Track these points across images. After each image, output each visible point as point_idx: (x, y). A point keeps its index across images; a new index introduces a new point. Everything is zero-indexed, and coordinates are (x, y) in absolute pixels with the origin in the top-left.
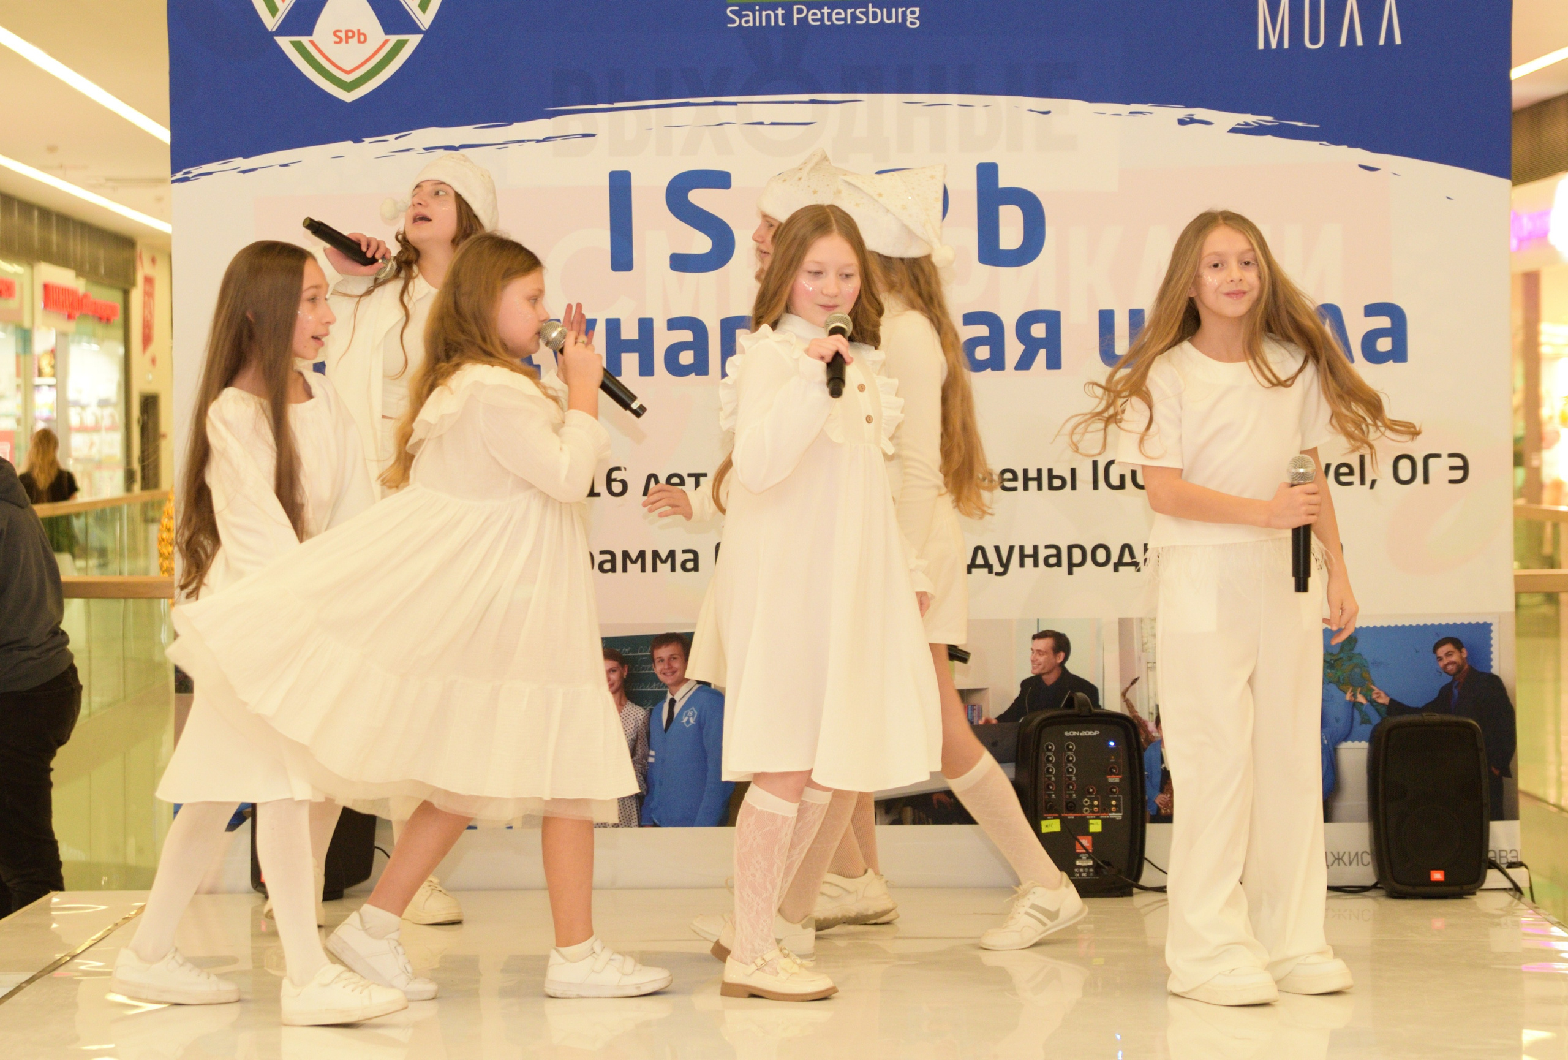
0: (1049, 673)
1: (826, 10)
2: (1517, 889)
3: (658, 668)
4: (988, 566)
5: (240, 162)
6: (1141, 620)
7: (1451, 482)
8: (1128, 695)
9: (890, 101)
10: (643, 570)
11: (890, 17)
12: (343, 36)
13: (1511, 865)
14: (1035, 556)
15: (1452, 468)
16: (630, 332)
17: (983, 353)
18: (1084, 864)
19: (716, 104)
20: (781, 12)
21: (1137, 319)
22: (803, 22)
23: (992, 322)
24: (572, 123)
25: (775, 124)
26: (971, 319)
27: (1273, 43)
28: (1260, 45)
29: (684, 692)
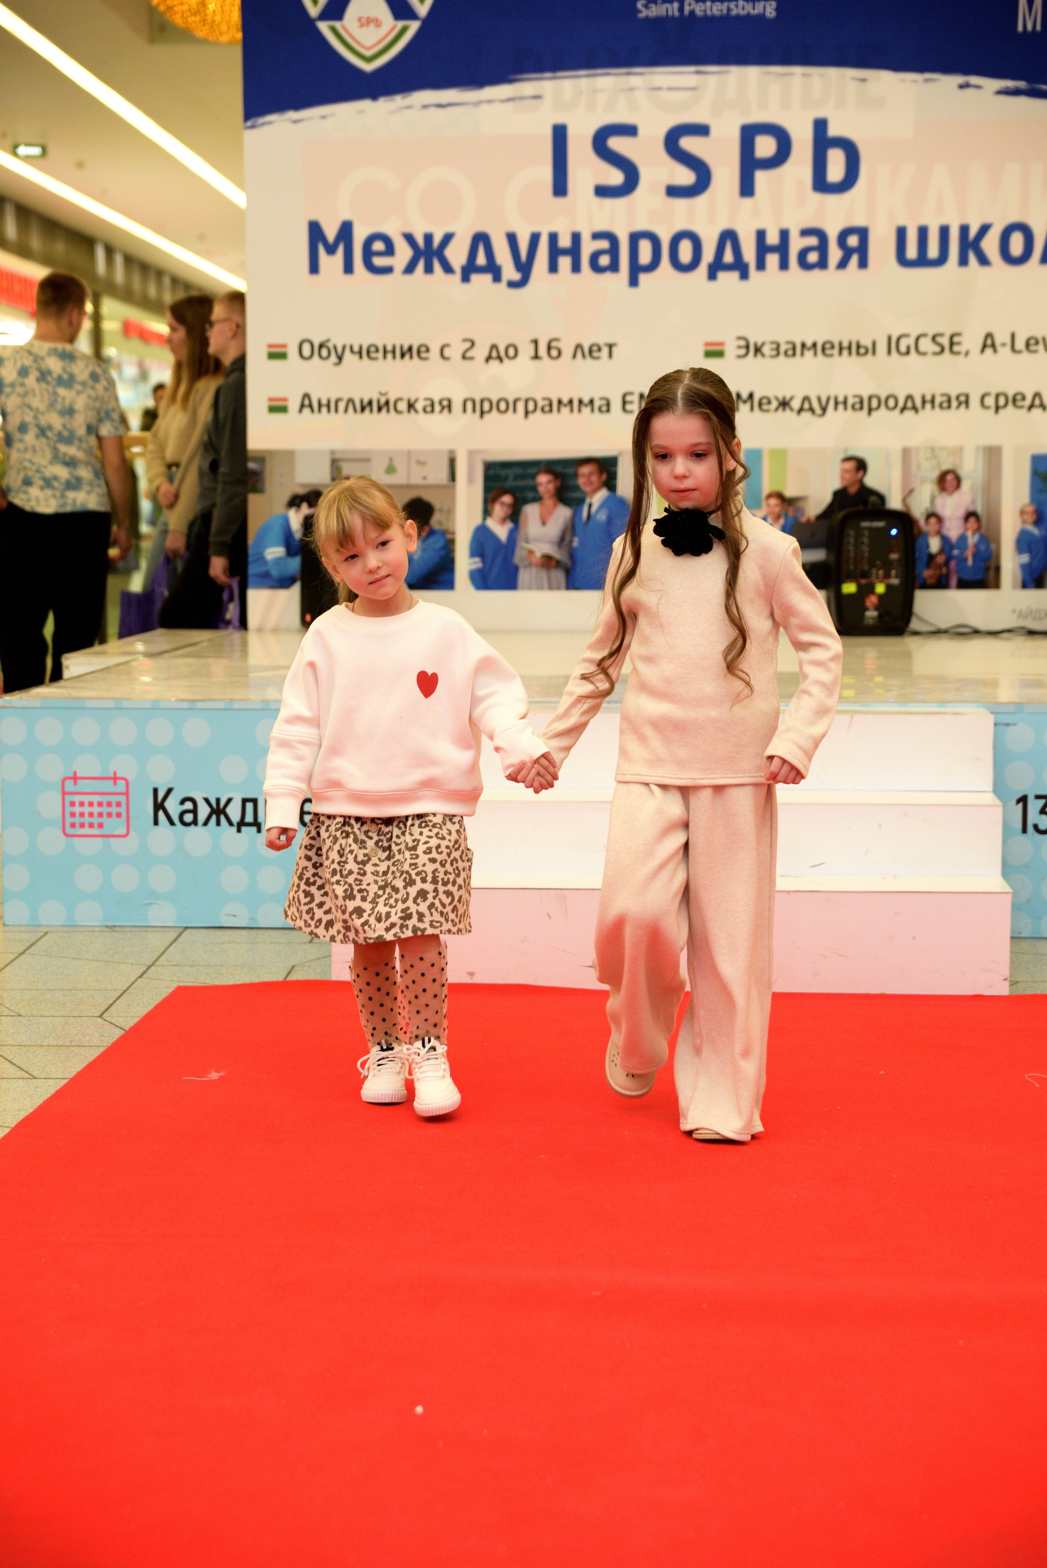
0: (853, 484)
1: (708, 4)
3: (581, 481)
4: (812, 410)
5: (292, 115)
6: (917, 449)
8: (909, 501)
9: (752, 73)
10: (572, 410)
11: (754, 9)
12: (367, 22)
14: (845, 403)
16: (565, 242)
17: (813, 257)
18: (871, 614)
19: (629, 74)
20: (676, 5)
21: (923, 232)
22: (692, 12)
23: (821, 235)
24: (526, 87)
25: (670, 89)
26: (805, 233)
27: (1029, 27)
28: (1020, 28)
29: (599, 498)
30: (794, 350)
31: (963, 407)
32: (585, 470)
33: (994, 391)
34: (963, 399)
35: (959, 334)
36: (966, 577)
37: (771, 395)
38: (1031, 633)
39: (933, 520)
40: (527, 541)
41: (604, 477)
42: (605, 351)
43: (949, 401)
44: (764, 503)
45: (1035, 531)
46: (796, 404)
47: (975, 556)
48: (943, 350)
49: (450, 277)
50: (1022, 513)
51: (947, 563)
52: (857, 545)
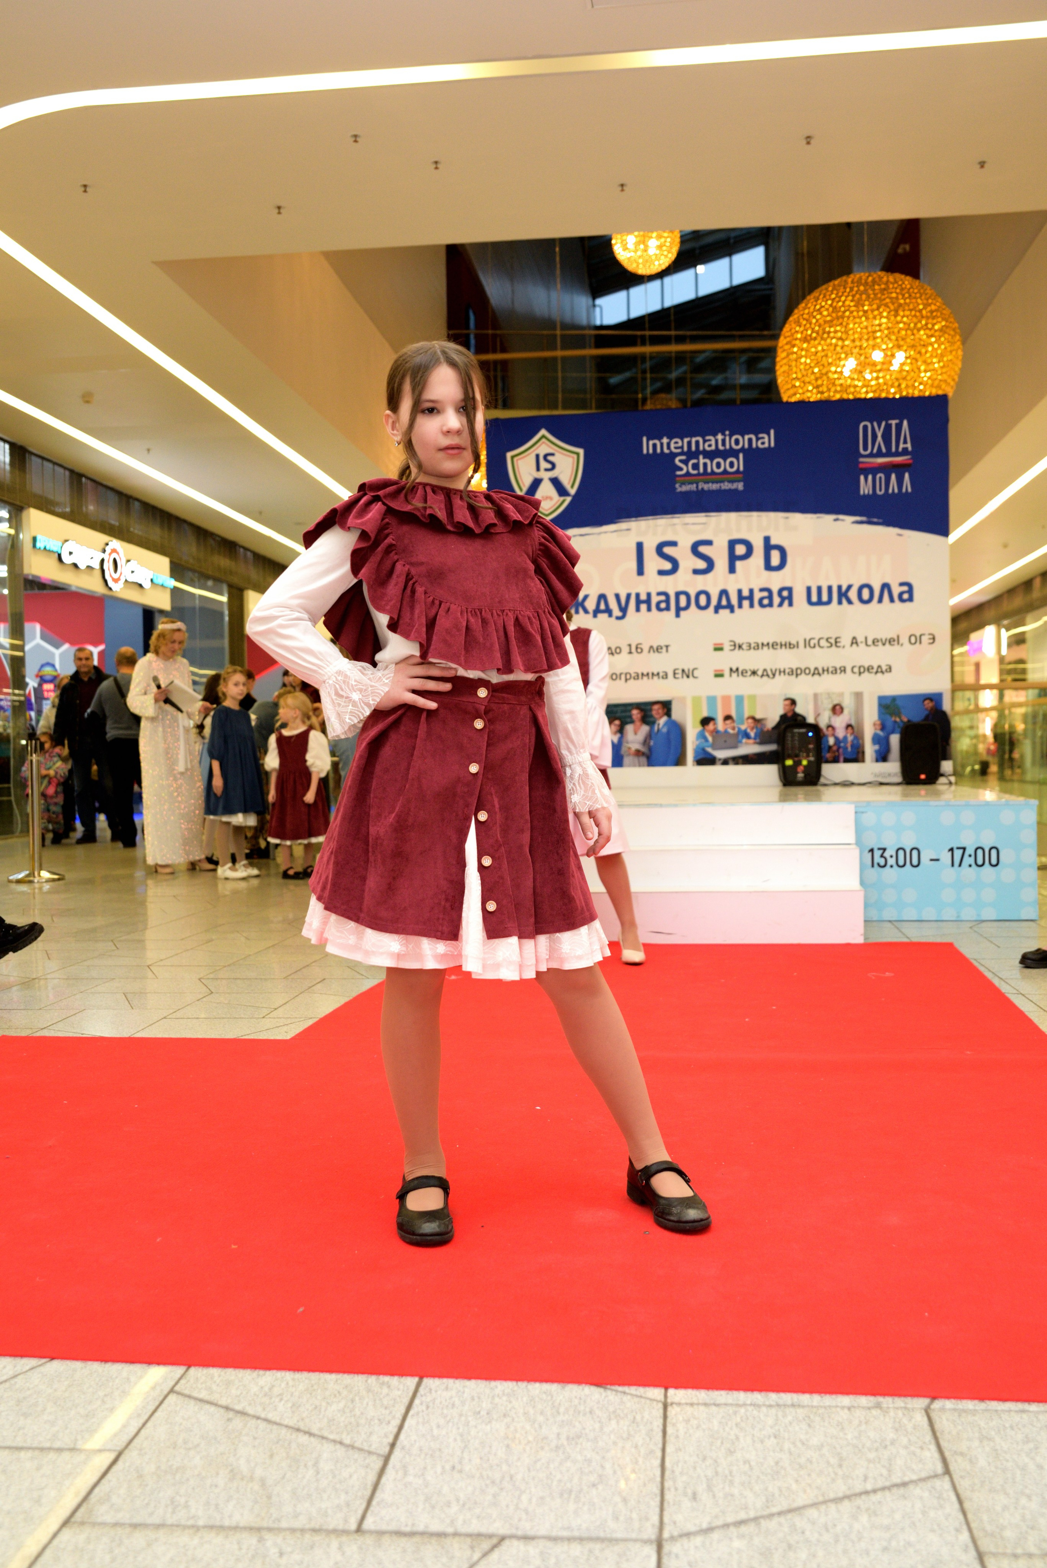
0: (790, 712)
1: (710, 484)
2: (950, 783)
3: (654, 713)
4: (768, 675)
6: (822, 694)
7: (930, 643)
8: (818, 719)
9: (733, 516)
10: (649, 678)
11: (732, 486)
12: (546, 498)
13: (950, 775)
14: (784, 672)
15: (930, 639)
16: (643, 597)
17: (766, 602)
18: (800, 775)
19: (673, 518)
20: (695, 485)
21: (819, 589)
22: (702, 489)
23: (769, 590)
24: (623, 525)
25: (694, 524)
26: (762, 590)
27: (866, 492)
28: (862, 493)
29: (663, 721)
30: (757, 647)
31: (843, 673)
32: (656, 707)
33: (858, 665)
34: (842, 669)
35: (839, 638)
36: (848, 757)
37: (747, 668)
38: (881, 784)
39: (830, 729)
40: (627, 743)
41: (665, 710)
42: (664, 649)
43: (836, 670)
44: (745, 722)
45: (881, 733)
46: (760, 673)
47: (852, 746)
48: (831, 645)
49: (587, 615)
50: (875, 724)
51: (838, 750)
52: (793, 740)
